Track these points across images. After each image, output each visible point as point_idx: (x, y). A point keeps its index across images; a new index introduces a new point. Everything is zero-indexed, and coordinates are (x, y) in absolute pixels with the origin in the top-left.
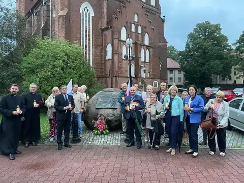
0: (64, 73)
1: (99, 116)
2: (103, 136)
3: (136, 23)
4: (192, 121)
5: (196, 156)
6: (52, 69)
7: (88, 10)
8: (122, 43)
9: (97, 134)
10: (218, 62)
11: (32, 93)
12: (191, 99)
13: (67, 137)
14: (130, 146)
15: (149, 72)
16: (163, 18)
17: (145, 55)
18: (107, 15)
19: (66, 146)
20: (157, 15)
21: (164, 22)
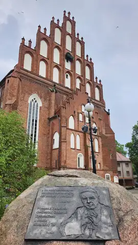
3: (83, 113)
7: (36, 101)
8: (70, 132)
15: (100, 163)
20: (102, 108)
21: (109, 114)
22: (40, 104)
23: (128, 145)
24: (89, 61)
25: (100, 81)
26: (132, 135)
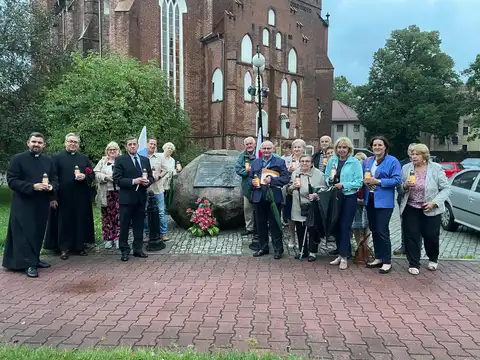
0: (128, 122)
1: (199, 200)
2: (208, 238)
3: (271, 28)
4: (378, 204)
5: (387, 272)
6: (105, 114)
7: (174, 2)
9: (196, 235)
10: (433, 107)
11: (69, 153)
12: (375, 162)
13: (138, 239)
14: (261, 254)
15: (297, 127)
16: (325, 18)
17: (289, 94)
18: (213, 10)
19: (137, 255)
20: (314, 11)
22: (184, 9)
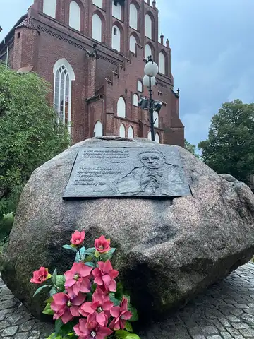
3: (139, 94)
7: (65, 72)
8: (119, 121)
16: (176, 92)
20: (169, 87)
21: (178, 97)
22: (72, 77)
23: (202, 145)
24: (151, 5)
25: (167, 42)
26: (209, 130)
